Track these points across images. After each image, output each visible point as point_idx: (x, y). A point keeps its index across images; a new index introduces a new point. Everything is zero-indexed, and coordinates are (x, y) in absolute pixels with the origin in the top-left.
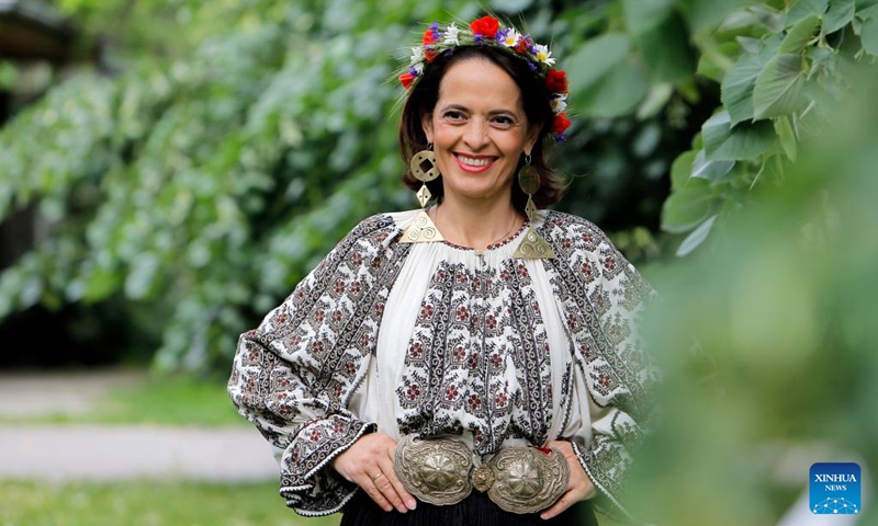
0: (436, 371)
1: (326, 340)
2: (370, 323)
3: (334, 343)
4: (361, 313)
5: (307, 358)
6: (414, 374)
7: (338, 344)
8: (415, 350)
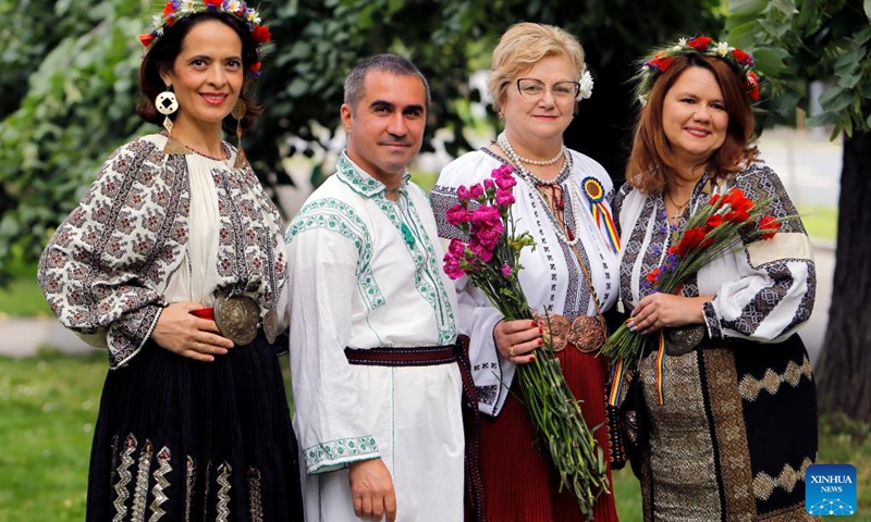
0: (239, 247)
1: (148, 240)
2: (181, 219)
3: (155, 240)
4: (170, 214)
5: (134, 256)
6: (225, 251)
7: (158, 241)
8: (223, 234)
